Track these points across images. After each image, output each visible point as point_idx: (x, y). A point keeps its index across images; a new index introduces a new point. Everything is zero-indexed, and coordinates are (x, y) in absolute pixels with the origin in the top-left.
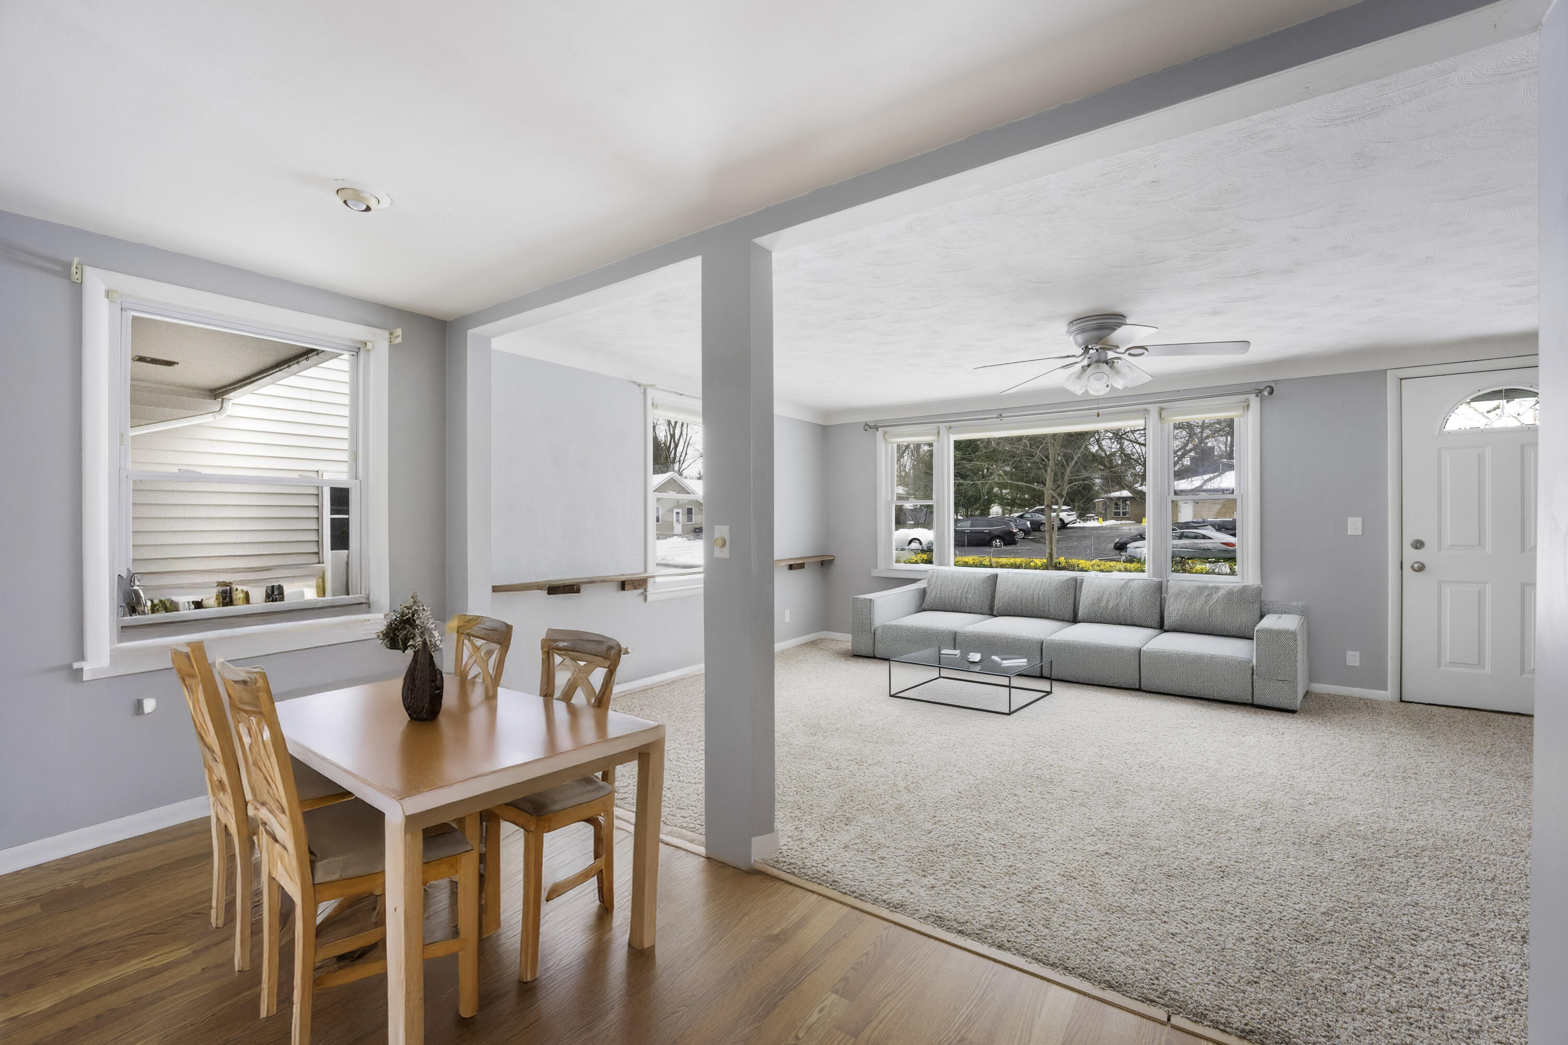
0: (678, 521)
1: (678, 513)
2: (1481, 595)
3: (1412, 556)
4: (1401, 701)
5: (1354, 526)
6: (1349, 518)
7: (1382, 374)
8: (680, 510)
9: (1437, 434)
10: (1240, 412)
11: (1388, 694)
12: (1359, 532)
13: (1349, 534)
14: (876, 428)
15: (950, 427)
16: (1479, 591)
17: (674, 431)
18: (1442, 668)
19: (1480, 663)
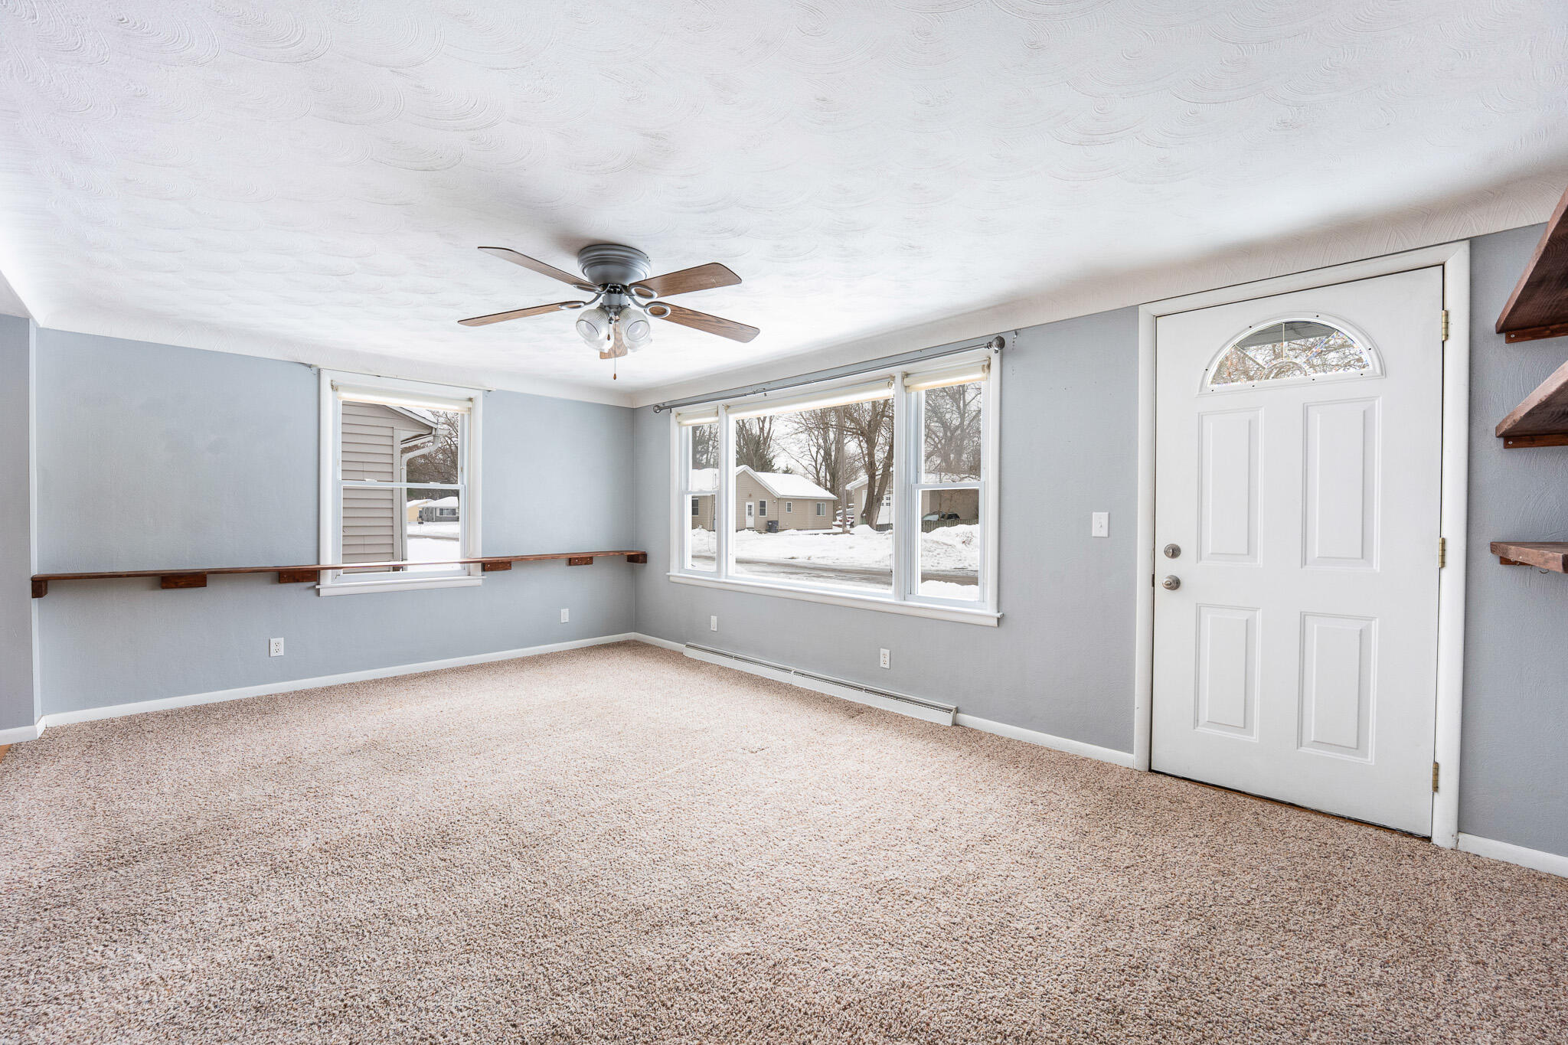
0: (750, 514)
1: (750, 506)
2: (1248, 625)
3: (1167, 568)
4: (1150, 770)
5: (1099, 524)
6: (1094, 513)
7: (1135, 309)
8: (752, 504)
9: (1197, 393)
10: (979, 375)
11: (1133, 759)
12: (1104, 533)
13: (1093, 535)
14: (670, 407)
15: (728, 407)
16: (1247, 620)
17: (763, 426)
18: (1199, 729)
19: (1246, 726)
